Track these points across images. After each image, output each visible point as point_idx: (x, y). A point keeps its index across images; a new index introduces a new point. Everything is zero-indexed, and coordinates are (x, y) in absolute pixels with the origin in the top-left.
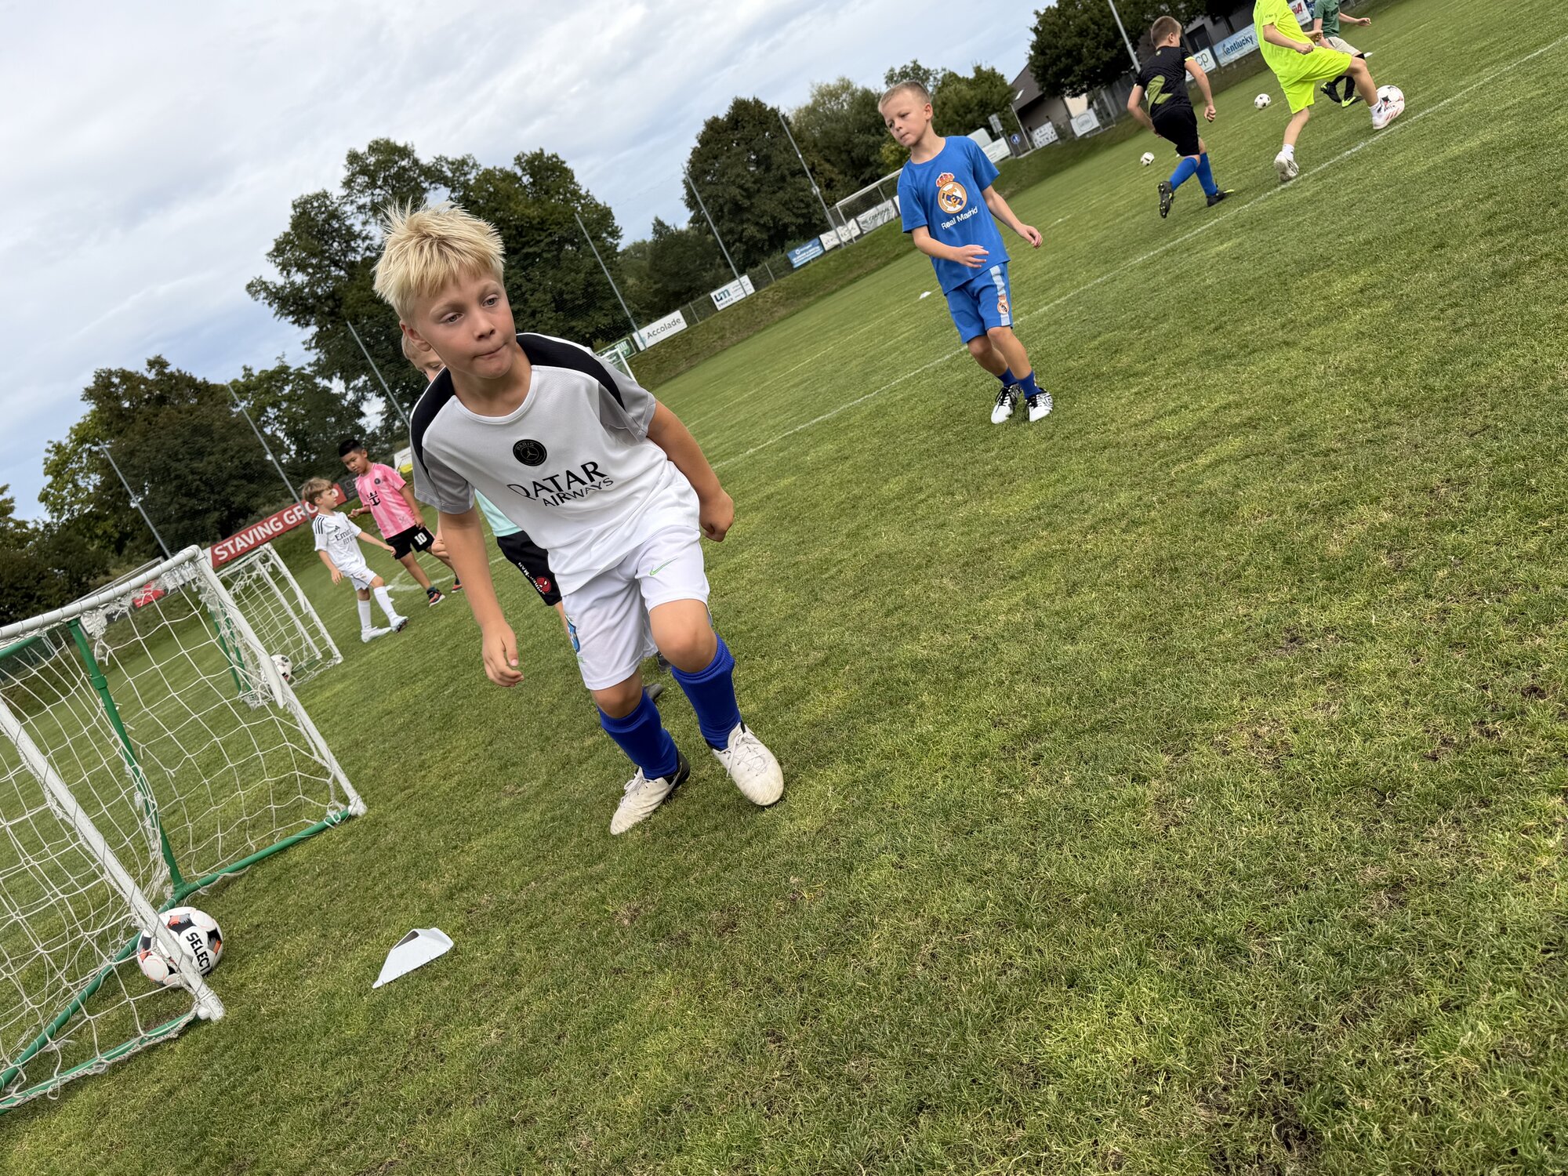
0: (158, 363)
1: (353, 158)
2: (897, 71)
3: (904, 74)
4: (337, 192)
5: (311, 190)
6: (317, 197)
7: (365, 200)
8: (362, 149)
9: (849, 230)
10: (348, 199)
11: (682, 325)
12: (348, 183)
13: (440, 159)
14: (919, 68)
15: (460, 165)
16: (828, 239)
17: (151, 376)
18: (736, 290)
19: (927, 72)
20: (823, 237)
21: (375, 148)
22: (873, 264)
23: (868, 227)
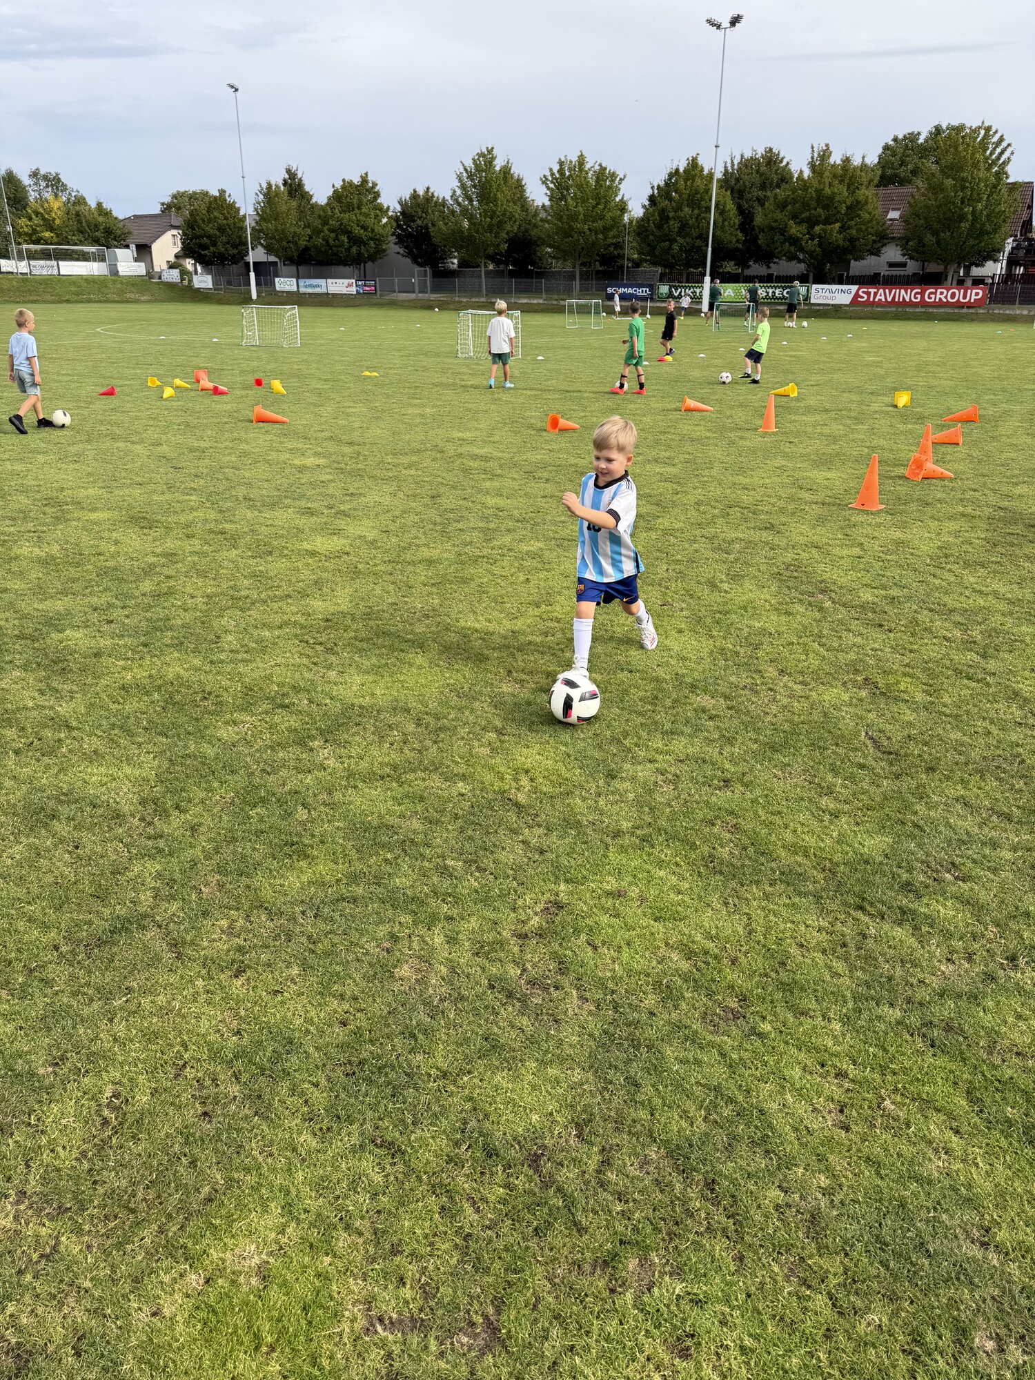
2: (42, 172)
3: (46, 178)
9: (23, 266)
14: (59, 180)
16: (6, 264)
19: (63, 185)
20: (2, 262)
22: (49, 298)
23: (36, 271)
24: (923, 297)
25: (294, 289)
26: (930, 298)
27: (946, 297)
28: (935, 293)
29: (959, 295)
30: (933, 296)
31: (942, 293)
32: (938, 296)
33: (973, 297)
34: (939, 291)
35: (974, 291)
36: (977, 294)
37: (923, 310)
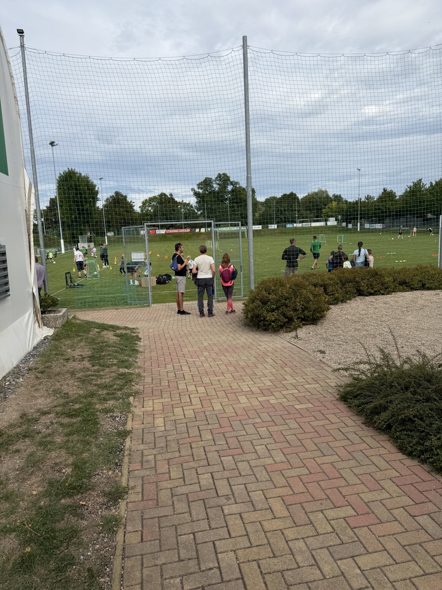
0: (171, 195)
1: (219, 174)
4: (214, 178)
5: (209, 177)
6: (210, 178)
7: (218, 182)
8: (221, 174)
9: (300, 225)
10: (215, 181)
11: (261, 228)
12: (217, 178)
13: (233, 181)
15: (237, 183)
16: (295, 225)
17: (169, 196)
18: (274, 226)
20: (294, 224)
21: (224, 174)
23: (304, 226)
25: (369, 227)
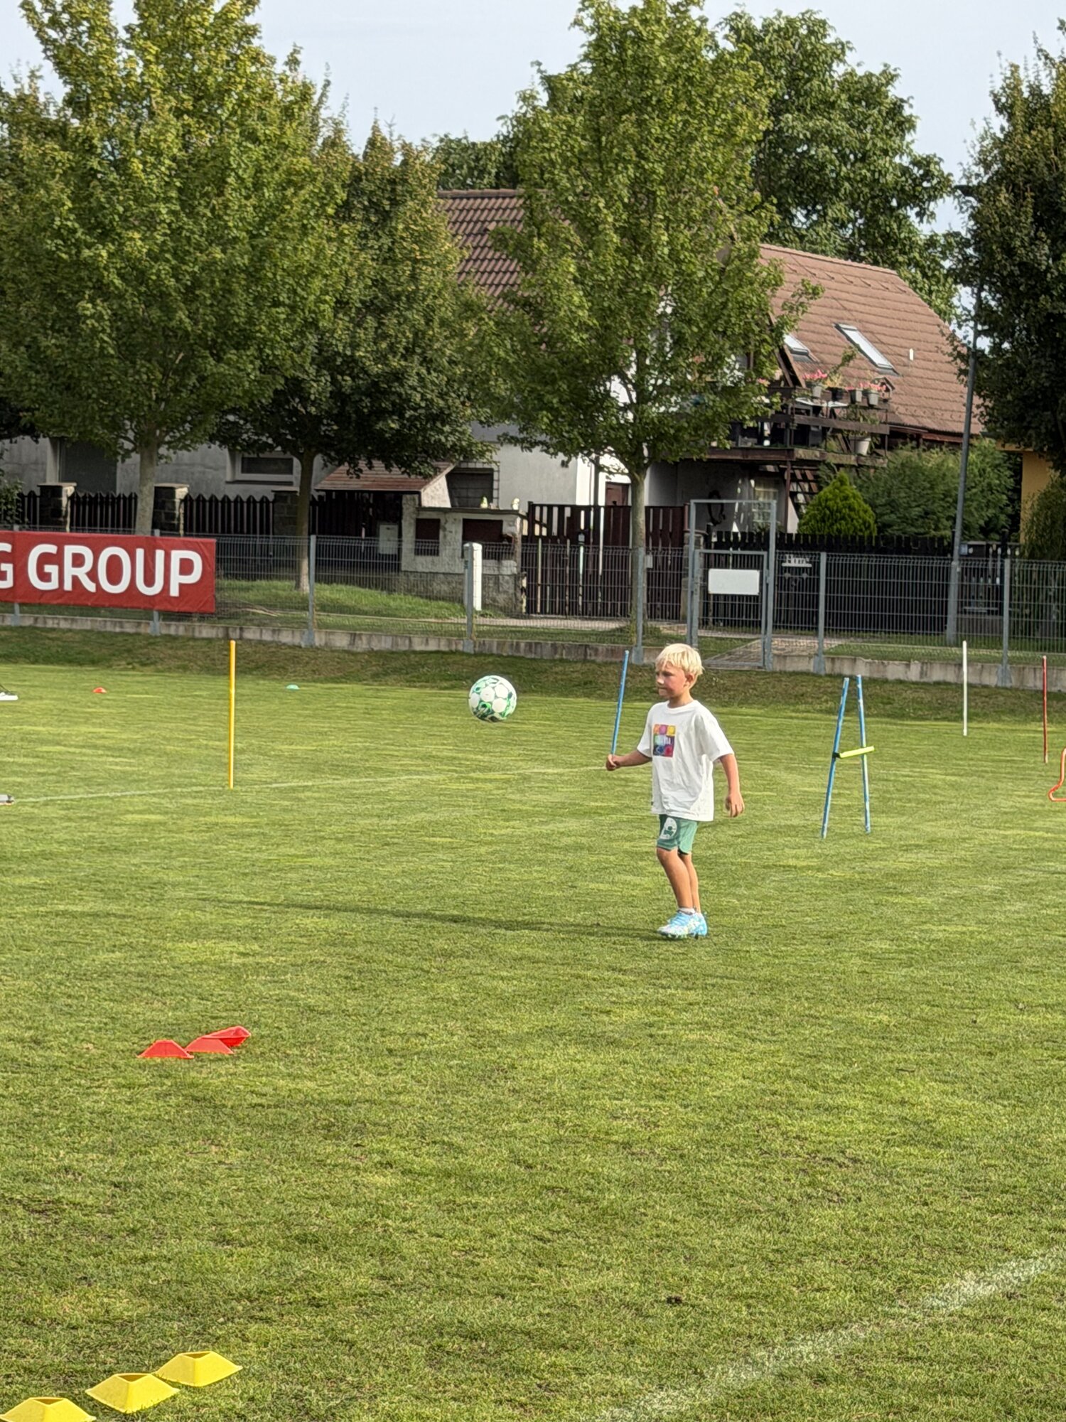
24: (20, 573)
26: (44, 577)
27: (93, 575)
28: (57, 559)
29: (132, 565)
30: (51, 569)
31: (78, 560)
32: (69, 571)
33: (177, 579)
34: (69, 550)
35: (177, 555)
36: (186, 567)
37: (28, 622)
